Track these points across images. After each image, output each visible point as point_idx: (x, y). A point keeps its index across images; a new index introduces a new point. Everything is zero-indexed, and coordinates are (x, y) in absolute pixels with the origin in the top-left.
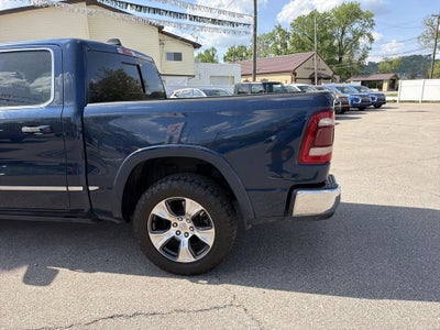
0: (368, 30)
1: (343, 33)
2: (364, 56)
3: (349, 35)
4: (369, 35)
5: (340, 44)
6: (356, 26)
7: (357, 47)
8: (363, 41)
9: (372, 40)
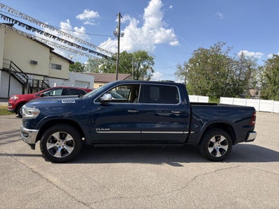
0: (151, 66)
1: (139, 65)
2: (149, 79)
3: (142, 67)
4: (151, 68)
5: (137, 71)
6: (145, 63)
7: (146, 74)
8: (149, 71)
9: (153, 71)
